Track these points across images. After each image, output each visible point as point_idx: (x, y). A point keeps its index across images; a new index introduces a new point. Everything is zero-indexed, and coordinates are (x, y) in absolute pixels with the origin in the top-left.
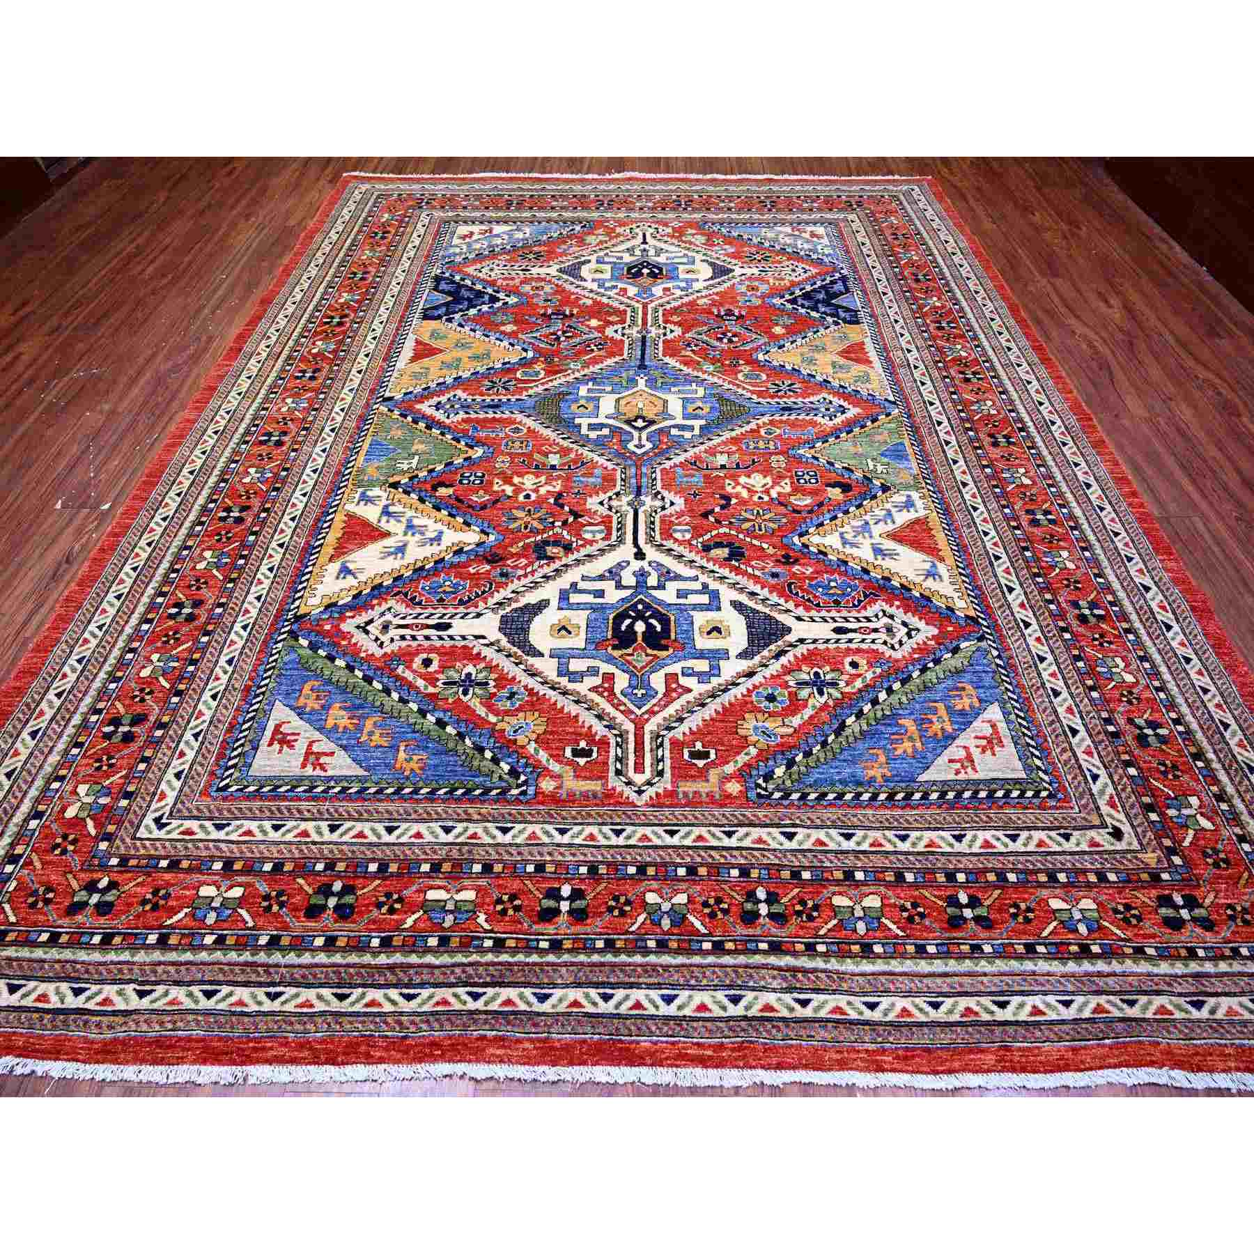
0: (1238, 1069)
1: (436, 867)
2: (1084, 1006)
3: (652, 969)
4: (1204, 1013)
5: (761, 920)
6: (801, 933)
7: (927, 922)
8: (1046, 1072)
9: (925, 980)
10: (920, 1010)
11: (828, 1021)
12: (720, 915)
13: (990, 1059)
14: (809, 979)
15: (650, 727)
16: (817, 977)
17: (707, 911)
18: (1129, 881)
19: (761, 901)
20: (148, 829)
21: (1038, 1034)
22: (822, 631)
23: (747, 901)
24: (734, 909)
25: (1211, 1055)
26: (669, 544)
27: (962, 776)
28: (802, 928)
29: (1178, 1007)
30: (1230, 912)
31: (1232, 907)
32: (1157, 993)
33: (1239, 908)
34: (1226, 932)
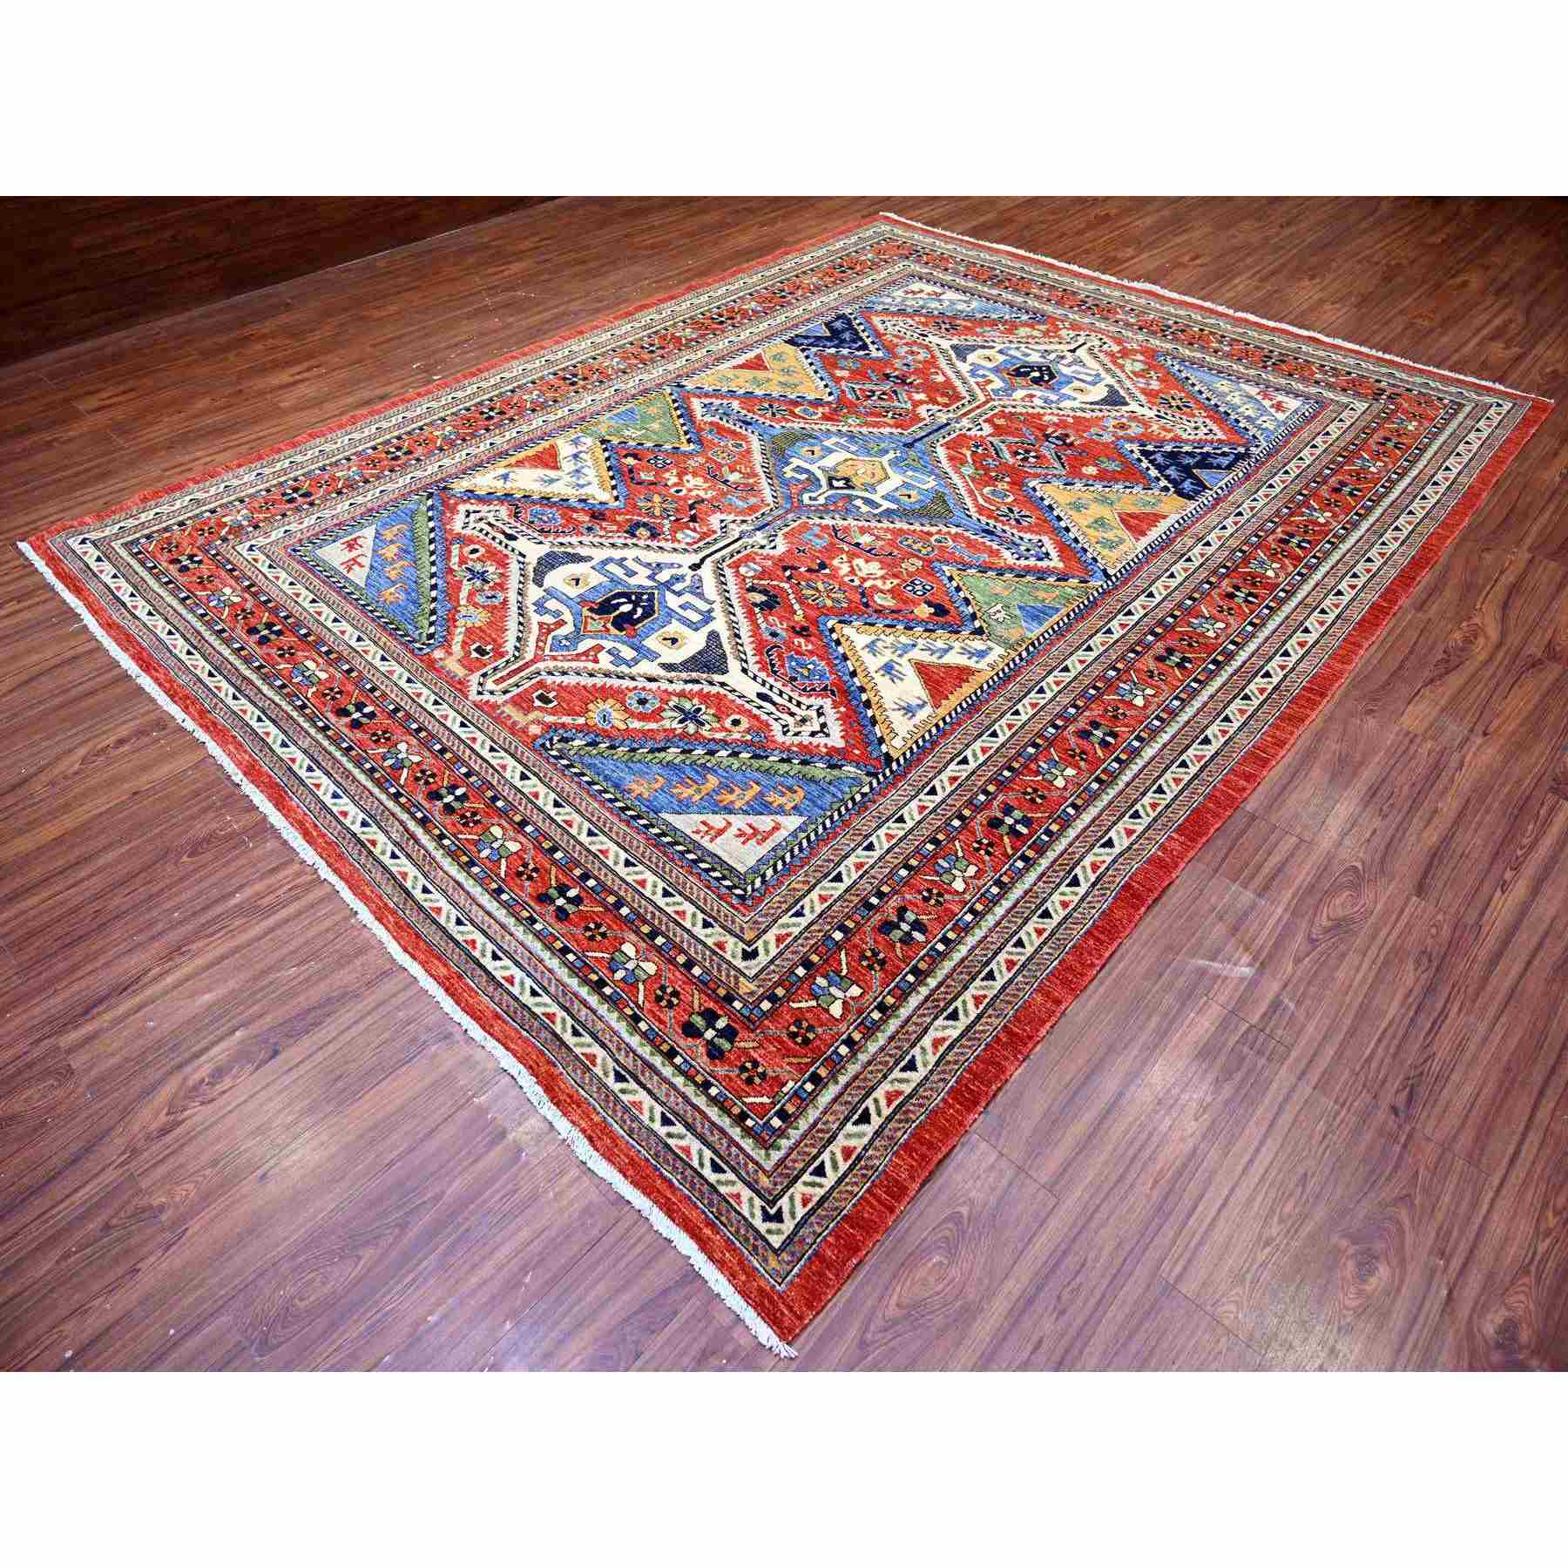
0: (583, 1131)
1: (328, 653)
2: (544, 1005)
3: (348, 774)
4: (617, 1087)
5: (439, 803)
6: (449, 826)
7: (527, 883)
8: (463, 1009)
9: (475, 907)
10: (447, 915)
11: (391, 874)
12: (422, 782)
13: (443, 971)
14: (414, 847)
15: (541, 665)
18: (705, 984)
19: (454, 794)
20: (243, 549)
21: (491, 989)
22: (751, 689)
23: (447, 788)
24: (434, 786)
25: (580, 1107)
26: (729, 572)
27: (696, 837)
28: (453, 824)
29: (604, 1066)
30: (748, 1065)
31: (755, 1064)
32: (603, 1045)
33: (760, 1070)
34: (721, 1070)
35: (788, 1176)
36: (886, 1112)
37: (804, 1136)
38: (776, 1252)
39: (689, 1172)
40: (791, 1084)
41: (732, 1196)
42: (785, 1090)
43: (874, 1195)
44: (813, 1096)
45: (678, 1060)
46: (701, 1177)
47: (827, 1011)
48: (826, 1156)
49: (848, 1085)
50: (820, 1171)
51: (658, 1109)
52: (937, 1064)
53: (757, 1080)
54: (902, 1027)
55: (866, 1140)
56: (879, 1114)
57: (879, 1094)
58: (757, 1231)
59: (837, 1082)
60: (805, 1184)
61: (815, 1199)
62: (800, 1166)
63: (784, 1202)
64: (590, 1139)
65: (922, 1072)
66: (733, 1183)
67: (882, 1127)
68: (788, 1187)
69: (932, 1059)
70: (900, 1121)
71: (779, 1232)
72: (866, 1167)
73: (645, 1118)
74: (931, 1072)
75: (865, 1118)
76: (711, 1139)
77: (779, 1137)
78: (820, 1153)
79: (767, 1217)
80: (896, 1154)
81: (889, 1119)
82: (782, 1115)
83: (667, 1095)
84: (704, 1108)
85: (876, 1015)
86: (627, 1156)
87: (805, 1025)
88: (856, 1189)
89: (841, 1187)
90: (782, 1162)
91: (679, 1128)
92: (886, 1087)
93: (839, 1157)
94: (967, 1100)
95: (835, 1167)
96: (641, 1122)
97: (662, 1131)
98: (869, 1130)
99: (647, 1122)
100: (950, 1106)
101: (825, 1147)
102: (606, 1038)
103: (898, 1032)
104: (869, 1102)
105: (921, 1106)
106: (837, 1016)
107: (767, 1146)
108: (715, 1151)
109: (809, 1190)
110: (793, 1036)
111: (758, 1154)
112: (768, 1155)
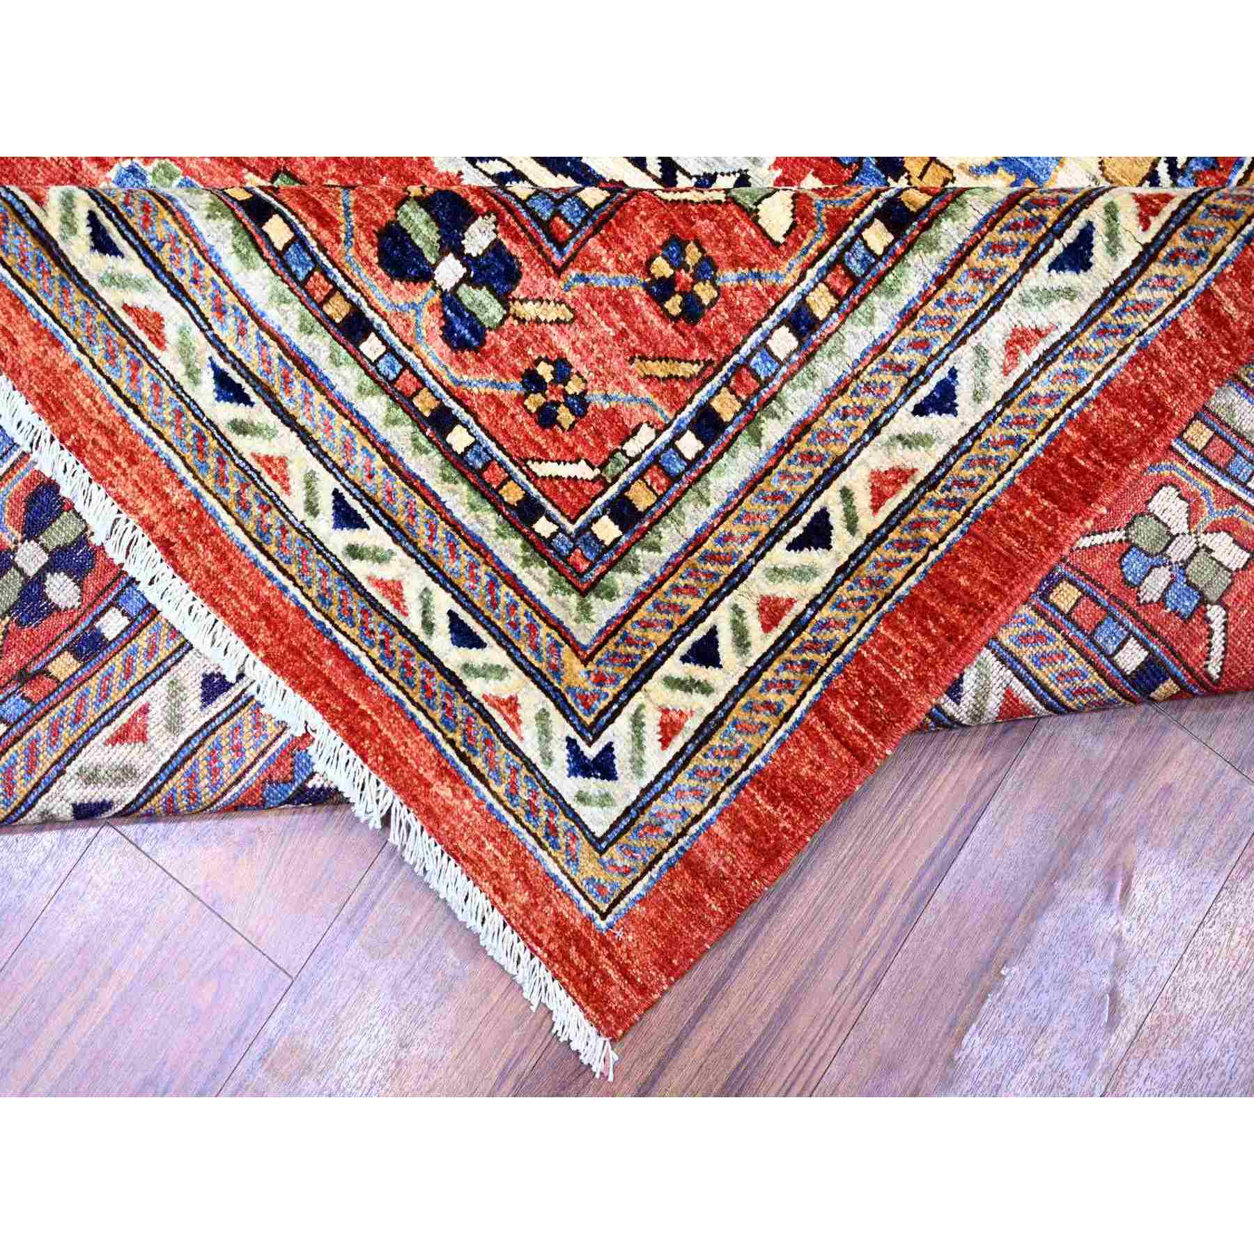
0: (149, 527)
4: (223, 413)
25: (132, 461)
29: (185, 350)
30: (545, 370)
31: (563, 370)
32: (178, 292)
33: (573, 387)
34: (478, 382)
35: (628, 660)
36: (869, 522)
37: (673, 566)
38: (598, 844)
39: (398, 642)
40: (646, 435)
41: (499, 703)
42: (632, 447)
43: (829, 720)
44: (699, 468)
45: (371, 347)
46: (428, 654)
47: (752, 216)
48: (721, 618)
49: (785, 447)
50: (706, 653)
51: (327, 484)
52: (1007, 400)
53: (565, 416)
54: (940, 282)
55: (816, 586)
56: (852, 528)
57: (856, 477)
58: (555, 794)
59: (757, 438)
60: (673, 683)
61: (693, 724)
62: (659, 636)
63: (618, 732)
64: (165, 546)
65: (969, 412)
66: (501, 672)
67: (857, 558)
68: (629, 692)
69: (998, 386)
70: (901, 545)
71: (606, 799)
72: (814, 646)
73: (295, 501)
74: (990, 417)
75: (818, 534)
76: (449, 566)
77: (611, 566)
78: (707, 609)
79: (580, 766)
80: (887, 619)
81: (875, 539)
82: (622, 511)
83: (348, 448)
84: (434, 484)
85: (878, 237)
86: (254, 596)
87: (693, 255)
88: (788, 700)
89: (755, 694)
90: (615, 627)
91: (374, 536)
92: (875, 458)
93: (753, 623)
94: (1069, 490)
95: (742, 642)
96: (285, 513)
97: (337, 540)
98: (825, 562)
99: (300, 513)
100: (1030, 502)
101: (719, 595)
102: (184, 273)
103: (926, 297)
104: (830, 499)
105: (955, 504)
106: (778, 236)
107: (586, 588)
108: (461, 597)
109: (678, 700)
110: (660, 290)
111: (563, 605)
112: (585, 610)
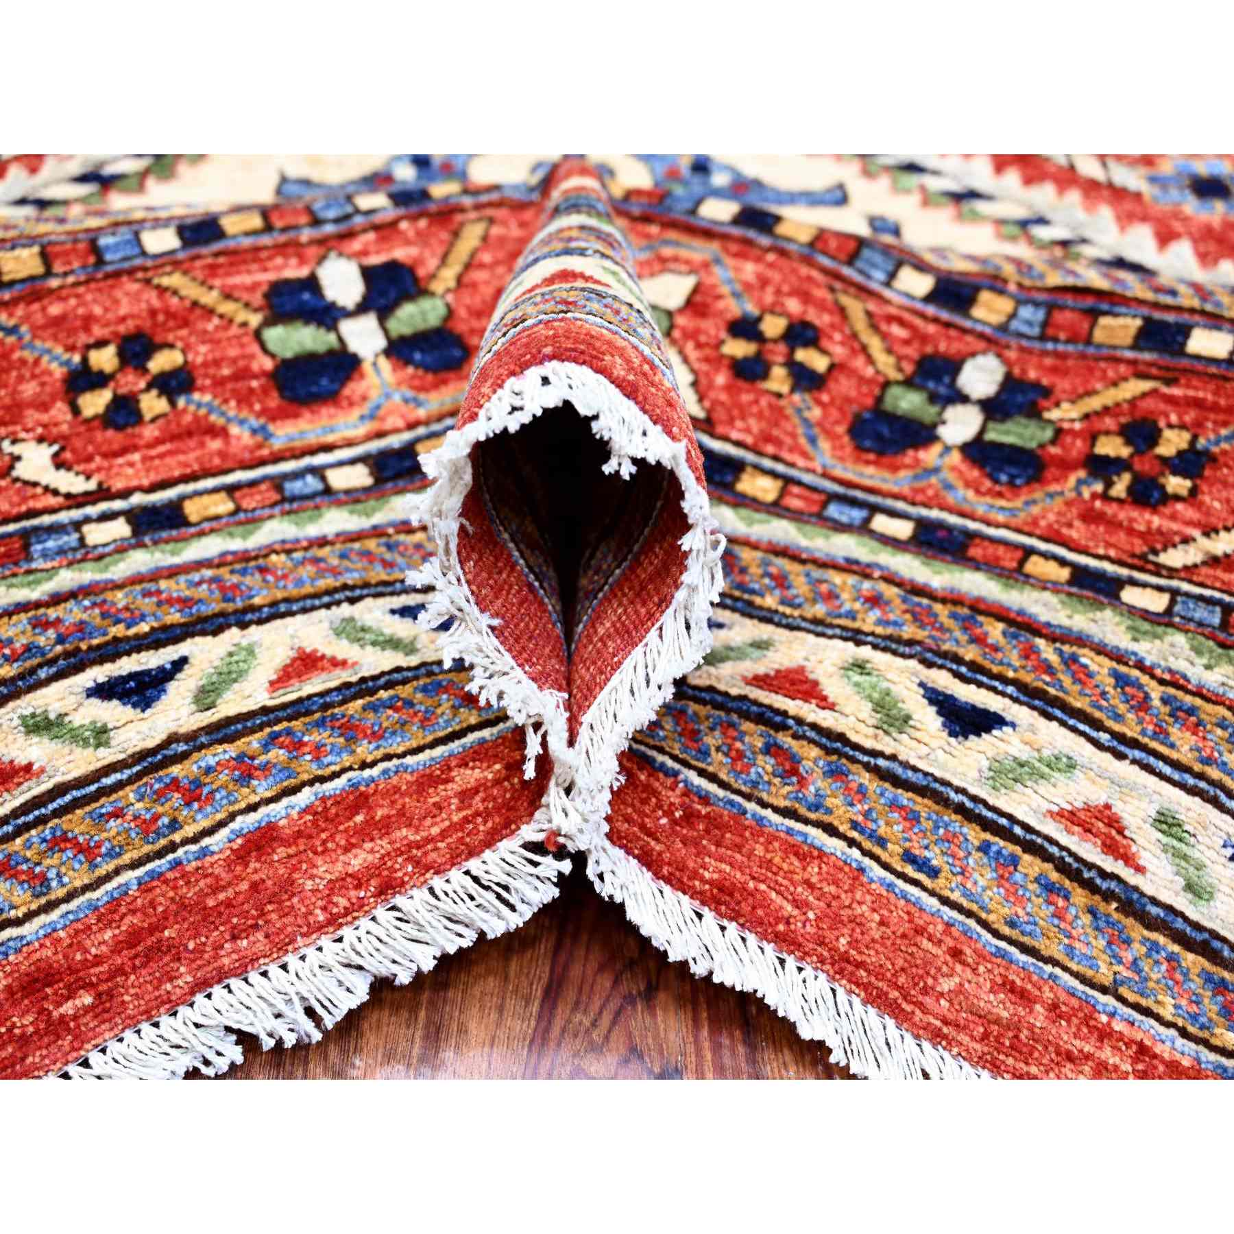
5: (930, 456)
6: (1077, 532)
11: (1035, 845)
12: (779, 380)
14: (1029, 652)
16: (1071, 661)
17: (738, 348)
19: (964, 399)
23: (908, 383)
24: (844, 386)
28: (1090, 517)
